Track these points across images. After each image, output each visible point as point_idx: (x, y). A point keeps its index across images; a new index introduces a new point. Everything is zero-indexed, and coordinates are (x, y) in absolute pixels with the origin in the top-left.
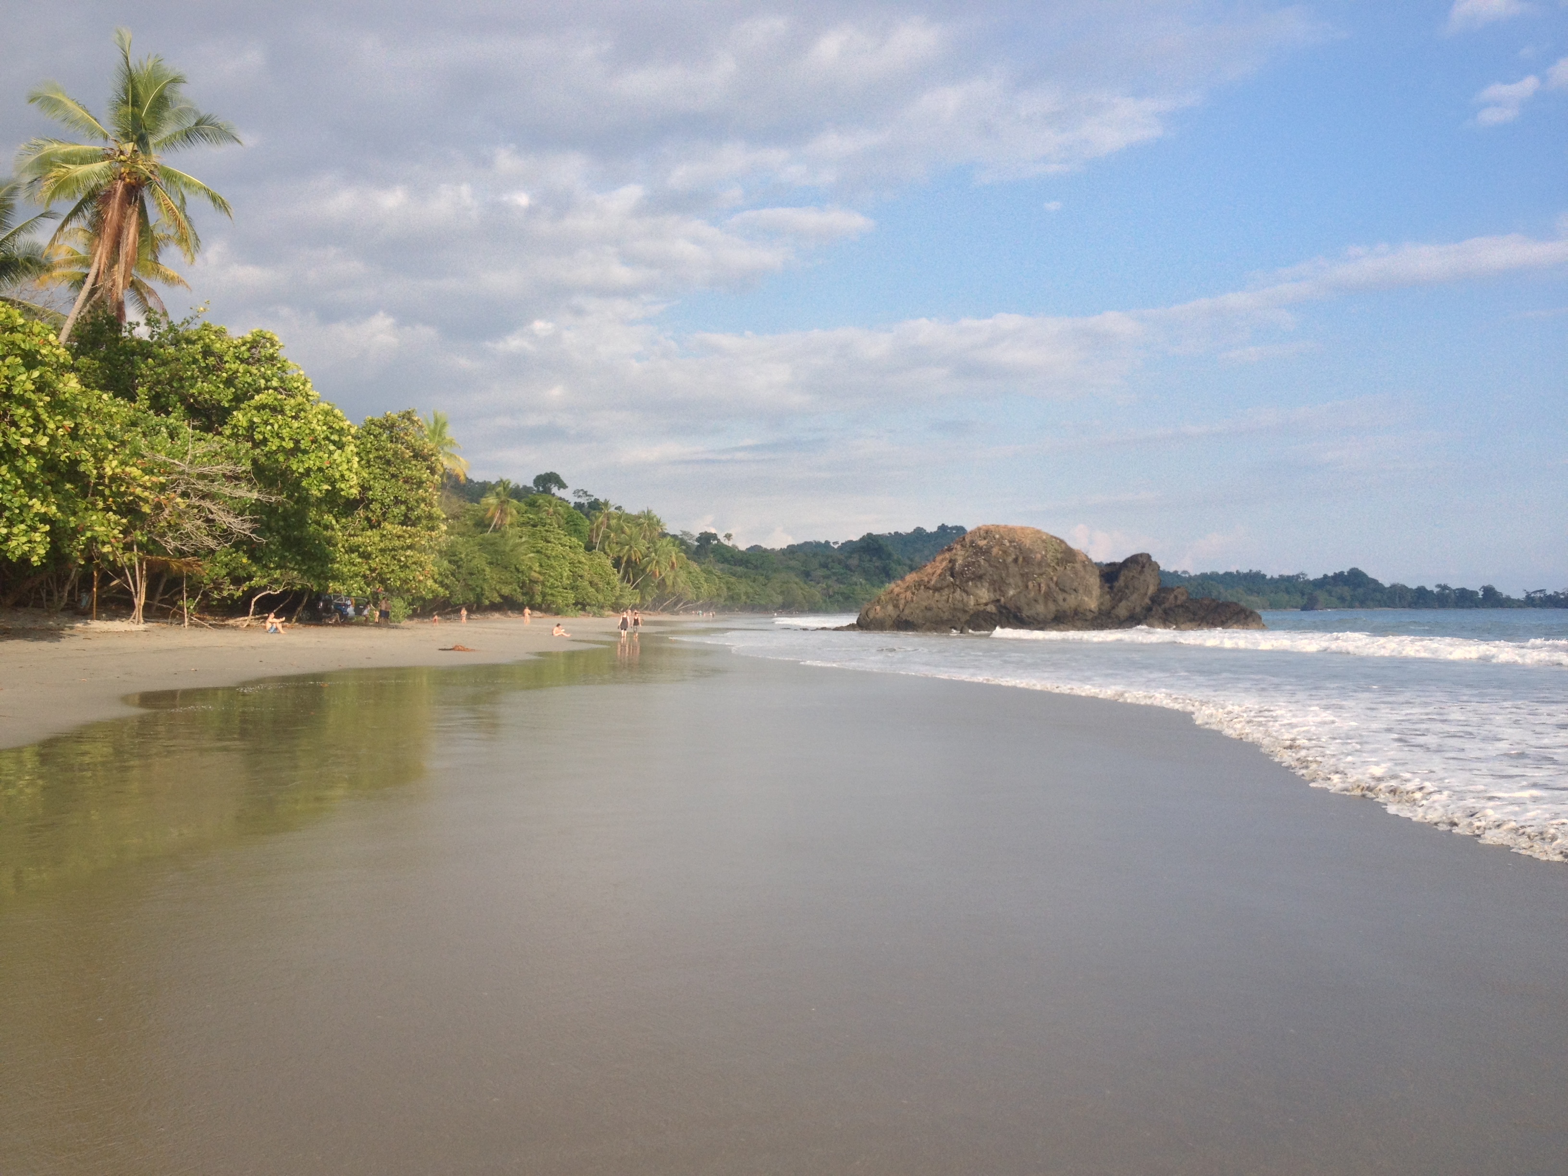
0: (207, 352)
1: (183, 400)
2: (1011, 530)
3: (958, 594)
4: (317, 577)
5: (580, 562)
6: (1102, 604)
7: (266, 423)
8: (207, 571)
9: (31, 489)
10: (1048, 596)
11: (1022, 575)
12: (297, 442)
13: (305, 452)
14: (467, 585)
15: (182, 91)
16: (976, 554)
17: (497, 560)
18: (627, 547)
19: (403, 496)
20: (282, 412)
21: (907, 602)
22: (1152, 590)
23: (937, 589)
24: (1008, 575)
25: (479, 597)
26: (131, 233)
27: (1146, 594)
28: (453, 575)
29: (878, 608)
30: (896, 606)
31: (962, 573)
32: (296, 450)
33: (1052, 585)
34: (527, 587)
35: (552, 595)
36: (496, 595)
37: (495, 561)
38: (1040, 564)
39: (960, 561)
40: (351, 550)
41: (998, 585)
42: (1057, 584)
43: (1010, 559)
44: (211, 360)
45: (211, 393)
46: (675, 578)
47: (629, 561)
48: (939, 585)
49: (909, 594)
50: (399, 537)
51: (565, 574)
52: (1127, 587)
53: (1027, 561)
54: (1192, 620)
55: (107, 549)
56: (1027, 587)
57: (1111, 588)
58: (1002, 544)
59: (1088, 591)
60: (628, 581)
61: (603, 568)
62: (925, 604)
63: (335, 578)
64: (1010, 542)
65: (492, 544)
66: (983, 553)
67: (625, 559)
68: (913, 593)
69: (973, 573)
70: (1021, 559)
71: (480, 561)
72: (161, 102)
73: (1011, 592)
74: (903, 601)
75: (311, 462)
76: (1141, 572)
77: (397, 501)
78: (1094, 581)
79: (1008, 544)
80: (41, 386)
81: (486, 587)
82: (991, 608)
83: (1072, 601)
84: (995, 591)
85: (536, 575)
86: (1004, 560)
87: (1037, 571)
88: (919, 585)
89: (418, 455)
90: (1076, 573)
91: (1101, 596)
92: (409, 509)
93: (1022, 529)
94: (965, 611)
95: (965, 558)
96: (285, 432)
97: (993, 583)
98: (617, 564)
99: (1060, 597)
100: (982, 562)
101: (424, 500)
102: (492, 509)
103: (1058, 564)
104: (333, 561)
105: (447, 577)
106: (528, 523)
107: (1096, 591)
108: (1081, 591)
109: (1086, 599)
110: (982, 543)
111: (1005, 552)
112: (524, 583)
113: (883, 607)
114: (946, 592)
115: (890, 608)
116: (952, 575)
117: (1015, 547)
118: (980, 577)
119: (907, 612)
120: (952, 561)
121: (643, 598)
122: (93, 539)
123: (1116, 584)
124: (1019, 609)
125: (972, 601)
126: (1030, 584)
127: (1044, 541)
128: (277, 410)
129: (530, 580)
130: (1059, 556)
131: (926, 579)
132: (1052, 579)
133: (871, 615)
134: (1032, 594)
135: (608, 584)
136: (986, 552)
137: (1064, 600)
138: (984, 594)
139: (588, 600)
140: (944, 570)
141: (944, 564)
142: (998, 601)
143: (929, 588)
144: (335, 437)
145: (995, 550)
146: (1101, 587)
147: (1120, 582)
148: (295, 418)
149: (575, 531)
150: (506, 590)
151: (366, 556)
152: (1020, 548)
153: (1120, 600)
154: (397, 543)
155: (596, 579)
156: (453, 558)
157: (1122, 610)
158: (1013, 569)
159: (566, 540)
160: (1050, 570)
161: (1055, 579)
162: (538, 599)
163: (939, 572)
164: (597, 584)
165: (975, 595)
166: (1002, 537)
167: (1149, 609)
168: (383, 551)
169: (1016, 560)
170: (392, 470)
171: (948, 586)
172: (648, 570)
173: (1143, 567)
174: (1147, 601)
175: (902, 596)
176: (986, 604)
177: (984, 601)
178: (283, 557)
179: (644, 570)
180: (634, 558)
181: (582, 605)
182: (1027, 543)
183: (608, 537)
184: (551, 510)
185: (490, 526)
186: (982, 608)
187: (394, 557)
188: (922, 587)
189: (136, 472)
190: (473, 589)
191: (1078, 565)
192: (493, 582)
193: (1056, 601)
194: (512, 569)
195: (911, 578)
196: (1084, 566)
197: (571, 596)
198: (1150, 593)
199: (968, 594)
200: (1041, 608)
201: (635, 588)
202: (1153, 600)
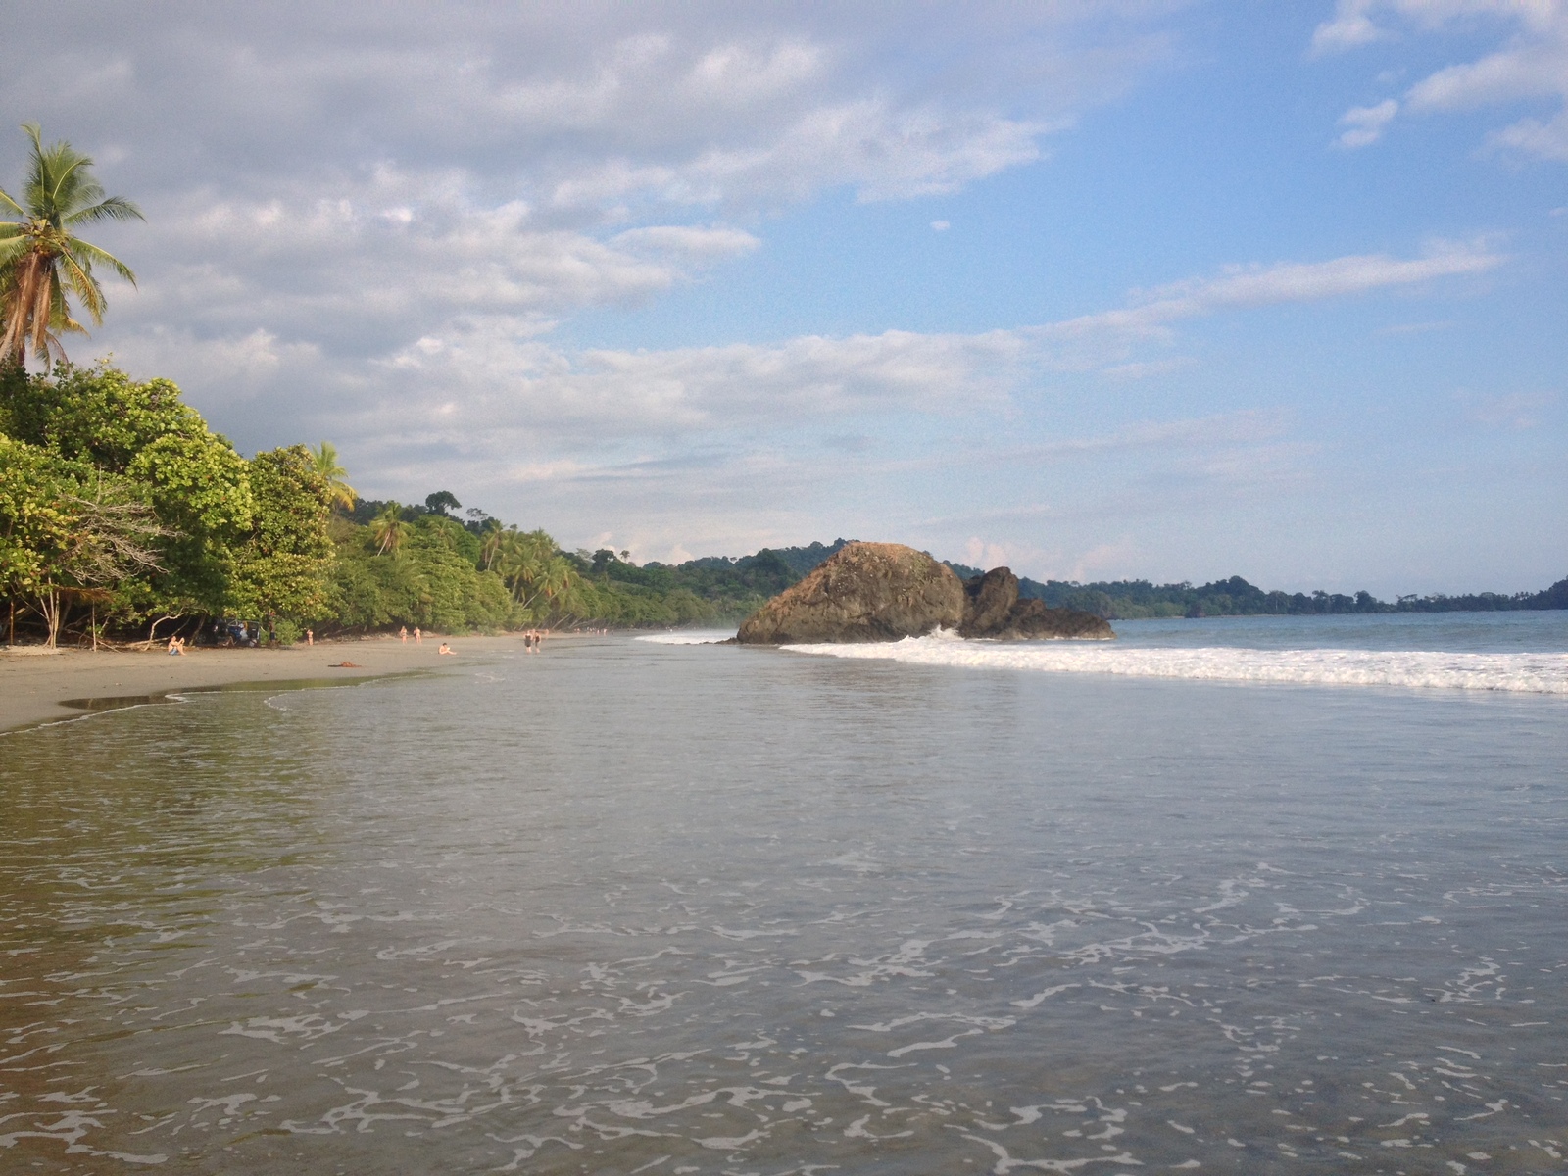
0: (111, 399)
1: (89, 443)
2: (881, 547)
3: (832, 608)
4: (213, 603)
5: (471, 582)
6: (966, 615)
7: (166, 464)
8: (115, 599)
10: (916, 609)
11: (891, 589)
12: (195, 480)
13: (203, 489)
14: (357, 607)
15: (90, 171)
16: (848, 570)
17: (387, 581)
18: (519, 567)
19: (293, 526)
20: (181, 454)
21: (784, 617)
22: (1011, 601)
23: (813, 604)
24: (879, 589)
25: (370, 618)
26: (44, 299)
27: (1005, 605)
28: (343, 597)
29: (757, 622)
30: (774, 621)
31: (836, 588)
32: (195, 488)
33: (920, 599)
34: (417, 608)
35: (443, 615)
36: (386, 615)
37: (385, 582)
38: (908, 579)
39: (833, 577)
40: (245, 577)
41: (870, 599)
42: (924, 597)
43: (880, 575)
44: (115, 407)
45: (114, 437)
46: (568, 596)
47: (521, 581)
48: (814, 600)
49: (786, 609)
50: (290, 564)
51: (456, 595)
52: (988, 599)
53: (896, 576)
54: (1048, 629)
55: (28, 581)
56: (896, 600)
57: (975, 600)
58: (872, 560)
59: (952, 603)
60: (521, 600)
61: (494, 588)
62: (801, 618)
63: (230, 603)
64: (880, 558)
65: (382, 567)
66: (855, 569)
67: (517, 578)
68: (790, 608)
69: (846, 588)
70: (890, 574)
71: (370, 583)
72: (71, 182)
73: (882, 606)
74: (780, 616)
75: (209, 498)
76: (1002, 584)
77: (288, 531)
78: (958, 594)
79: (878, 561)
81: (376, 609)
82: (864, 621)
83: (938, 613)
84: (867, 604)
85: (427, 596)
86: (875, 576)
87: (906, 585)
88: (795, 600)
89: (306, 487)
90: (941, 586)
91: (965, 607)
92: (299, 538)
93: (891, 545)
94: (839, 625)
95: (838, 574)
96: (184, 472)
97: (864, 597)
98: (509, 583)
99: (927, 609)
100: (854, 577)
101: (313, 529)
102: (381, 531)
103: (925, 578)
104: (228, 587)
105: (337, 600)
106: (418, 544)
107: (960, 603)
108: (946, 604)
109: (951, 611)
110: (855, 559)
111: (875, 568)
112: (414, 604)
113: (761, 622)
114: (821, 606)
115: (768, 622)
116: (827, 591)
117: (884, 563)
118: (853, 592)
119: (784, 626)
120: (827, 577)
121: (536, 617)
122: (15, 574)
123: (979, 596)
124: (889, 622)
125: (845, 615)
126: (900, 598)
127: (912, 557)
128: (176, 451)
129: (421, 601)
130: (926, 571)
131: (802, 595)
132: (919, 592)
133: (751, 629)
134: (901, 607)
135: (500, 603)
136: (858, 568)
137: (931, 612)
138: (856, 607)
139: (480, 620)
140: (819, 585)
141: (819, 579)
142: (870, 614)
143: (804, 603)
144: (231, 476)
145: (866, 567)
146: (966, 599)
147: (983, 594)
148: (194, 458)
149: (466, 552)
150: (396, 612)
151: (259, 583)
152: (889, 564)
153: (983, 612)
154: (288, 570)
155: (488, 599)
156: (343, 581)
157: (984, 621)
158: (884, 584)
159: (457, 560)
160: (917, 584)
161: (922, 592)
162: (429, 619)
163: (814, 587)
164: (488, 604)
165: (848, 609)
166: (873, 554)
167: (1009, 619)
168: (275, 578)
169: (886, 575)
170: (283, 501)
171: (822, 601)
172: (540, 589)
173: (1003, 580)
174: (1007, 612)
175: (780, 611)
176: (859, 617)
177: (857, 614)
178: (181, 585)
179: (536, 589)
180: (526, 577)
181: (473, 624)
182: (896, 559)
183: (500, 557)
184: (442, 531)
185: (380, 548)
186: (854, 621)
187: (285, 584)
188: (799, 602)
189: (52, 513)
190: (363, 611)
191: (943, 580)
192: (383, 604)
193: (922, 613)
194: (403, 590)
195: (788, 593)
196: (949, 580)
197: (462, 616)
198: (1009, 604)
199: (841, 608)
200: (909, 620)
201: (528, 607)
202: (1012, 611)
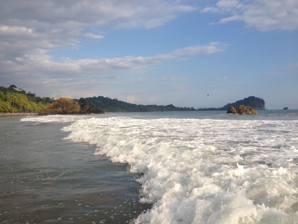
6: (80, 110)
11: (67, 106)
18: (14, 101)
22: (88, 108)
24: (64, 106)
57: (82, 108)
58: (63, 101)
62: (50, 111)
68: (48, 109)
69: (58, 106)
73: (65, 109)
76: (86, 105)
78: (79, 107)
84: (62, 108)
86: (64, 103)
87: (69, 105)
90: (75, 106)
93: (67, 98)
94: (57, 112)
95: (57, 103)
99: (73, 109)
100: (60, 104)
109: (77, 110)
110: (60, 100)
113: (43, 111)
119: (47, 112)
124: (66, 112)
127: (70, 100)
130: (73, 103)
133: (41, 113)
134: (68, 109)
141: (54, 104)
143: (51, 108)
149: (1, 97)
152: (66, 101)
155: (4, 107)
157: (83, 112)
161: (72, 106)
165: (59, 109)
171: (54, 108)
172: (19, 105)
176: (61, 111)
195: (48, 106)
199: (58, 109)
200: (70, 111)
201: (16, 108)
202: (88, 110)
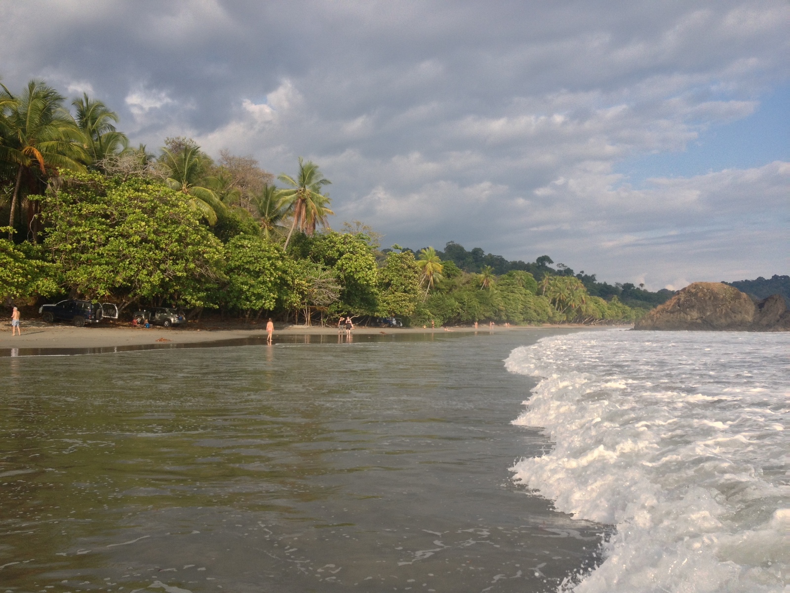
0: (331, 242)
1: (324, 257)
2: (708, 284)
3: (682, 314)
4: (372, 311)
5: (529, 301)
6: (755, 318)
7: (347, 263)
8: (328, 310)
9: (270, 290)
10: (727, 315)
11: (713, 305)
12: (356, 269)
13: (359, 272)
14: (468, 312)
15: (318, 169)
16: (690, 296)
18: (559, 294)
19: (403, 283)
20: (352, 260)
21: (657, 319)
22: (780, 312)
24: (706, 305)
26: (303, 212)
27: (777, 314)
29: (644, 321)
30: (652, 320)
31: (683, 304)
32: (356, 272)
33: (729, 310)
34: (497, 313)
35: (513, 316)
36: (483, 316)
37: (482, 302)
38: (722, 300)
39: (682, 299)
40: (384, 301)
41: (702, 310)
42: (731, 309)
43: (707, 298)
44: (332, 244)
45: (332, 254)
46: (586, 307)
47: (560, 301)
48: (672, 311)
49: (658, 315)
50: (400, 297)
51: (519, 307)
52: (768, 310)
53: (716, 298)
55: (295, 305)
56: (716, 311)
57: (760, 311)
58: (703, 291)
59: (747, 313)
60: (560, 310)
62: (666, 319)
63: (378, 311)
64: (707, 290)
65: (482, 295)
66: (694, 295)
67: (558, 299)
68: (660, 315)
69: (689, 305)
70: (712, 298)
71: (475, 303)
72: (312, 173)
73: (708, 314)
74: (655, 318)
75: (360, 275)
76: (776, 303)
77: (402, 284)
78: (751, 308)
80: (272, 265)
81: (477, 313)
82: (699, 321)
83: (739, 317)
84: (700, 313)
85: (502, 307)
86: (704, 299)
87: (721, 303)
88: (663, 310)
89: (409, 267)
90: (740, 304)
91: (755, 314)
92: (405, 287)
93: (714, 284)
94: (686, 323)
95: (685, 298)
96: (353, 266)
97: (699, 309)
98: (554, 302)
99: (733, 315)
100: (693, 299)
101: (411, 283)
102: (482, 279)
103: (732, 300)
104: (378, 305)
106: (505, 284)
107: (752, 312)
108: (743, 312)
109: (746, 316)
110: (693, 291)
111: (705, 295)
112: (496, 311)
113: (646, 321)
114: (676, 314)
115: (650, 321)
116: (679, 306)
117: (709, 292)
118: (693, 307)
119: (657, 323)
120: (679, 299)
121: (567, 317)
122: (291, 302)
123: (763, 309)
124: (712, 321)
125: (689, 318)
126: (718, 310)
127: (725, 289)
128: (350, 259)
129: (499, 310)
130: (732, 296)
131: (667, 308)
132: (728, 307)
133: (641, 324)
134: (718, 314)
135: (544, 311)
136: (696, 294)
137: (735, 317)
138: (695, 314)
139: (532, 319)
140: (675, 303)
141: (675, 301)
142: (702, 317)
143: (667, 312)
144: (368, 267)
145: (700, 294)
146: (755, 311)
147: (765, 308)
148: (356, 261)
149: (530, 287)
150: (487, 314)
151: (388, 304)
152: (712, 293)
153: (764, 317)
155: (538, 309)
157: (764, 322)
158: (709, 303)
159: (524, 291)
160: (727, 303)
161: (730, 307)
162: (504, 318)
163: (672, 304)
165: (691, 315)
166: (703, 288)
167: (778, 321)
168: (394, 302)
169: (710, 298)
170: (401, 273)
171: (677, 311)
172: (569, 304)
173: (776, 300)
174: (778, 317)
175: (655, 316)
176: (697, 319)
177: (695, 318)
178: (361, 305)
179: (567, 304)
180: (562, 299)
181: (529, 321)
182: (716, 290)
183: (549, 289)
184: (519, 278)
185: (481, 286)
186: (695, 321)
188: (665, 312)
189: (304, 282)
190: (470, 314)
191: (742, 300)
192: (480, 310)
193: (730, 317)
194: (490, 305)
195: (660, 307)
196: (745, 301)
197: (522, 317)
198: (779, 313)
199: (687, 314)
200: (723, 321)
201: (563, 313)
202: (781, 317)
